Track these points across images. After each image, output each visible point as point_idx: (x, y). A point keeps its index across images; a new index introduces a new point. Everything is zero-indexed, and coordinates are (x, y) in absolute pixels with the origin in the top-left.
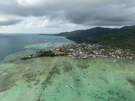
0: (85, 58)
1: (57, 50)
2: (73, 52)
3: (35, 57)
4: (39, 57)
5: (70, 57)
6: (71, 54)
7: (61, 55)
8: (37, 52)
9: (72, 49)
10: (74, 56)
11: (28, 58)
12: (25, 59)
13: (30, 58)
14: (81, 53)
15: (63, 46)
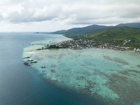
0: (81, 49)
1: (59, 44)
3: (45, 49)
5: (71, 48)
6: (71, 47)
7: (63, 47)
8: (45, 46)
9: (71, 44)
10: (73, 48)
11: (41, 49)
12: (38, 50)
13: (43, 49)
14: (78, 46)
15: (63, 42)
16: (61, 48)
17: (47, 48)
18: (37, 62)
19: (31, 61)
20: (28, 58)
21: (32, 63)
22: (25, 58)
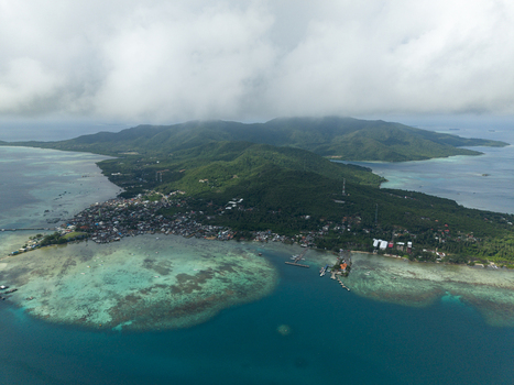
1: (71, 227)
2: (101, 229)
3: (33, 249)
5: (94, 242)
7: (78, 239)
8: (30, 238)
9: (101, 223)
11: (20, 252)
12: (16, 254)
13: (25, 251)
14: (115, 230)
15: (85, 214)
17: (38, 246)
18: (17, 290)
19: (4, 288)
21: (7, 293)
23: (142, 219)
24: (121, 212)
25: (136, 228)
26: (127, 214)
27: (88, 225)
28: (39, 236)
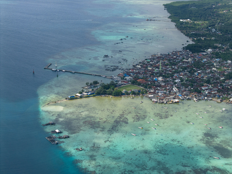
0: (176, 102)
1: (128, 78)
2: (160, 86)
3: (88, 97)
4: (94, 96)
5: (151, 99)
6: (154, 93)
7: (134, 93)
8: (87, 84)
9: (160, 79)
10: (158, 97)
11: (76, 98)
12: (72, 98)
13: (81, 97)
14: (175, 89)
15: (144, 65)
16: (127, 94)
18: (69, 137)
19: (59, 133)
20: (53, 124)
21: (60, 138)
22: (47, 125)
23: (208, 82)
24: (185, 68)
25: (199, 92)
26: (192, 72)
27: (145, 79)
28: (96, 83)
